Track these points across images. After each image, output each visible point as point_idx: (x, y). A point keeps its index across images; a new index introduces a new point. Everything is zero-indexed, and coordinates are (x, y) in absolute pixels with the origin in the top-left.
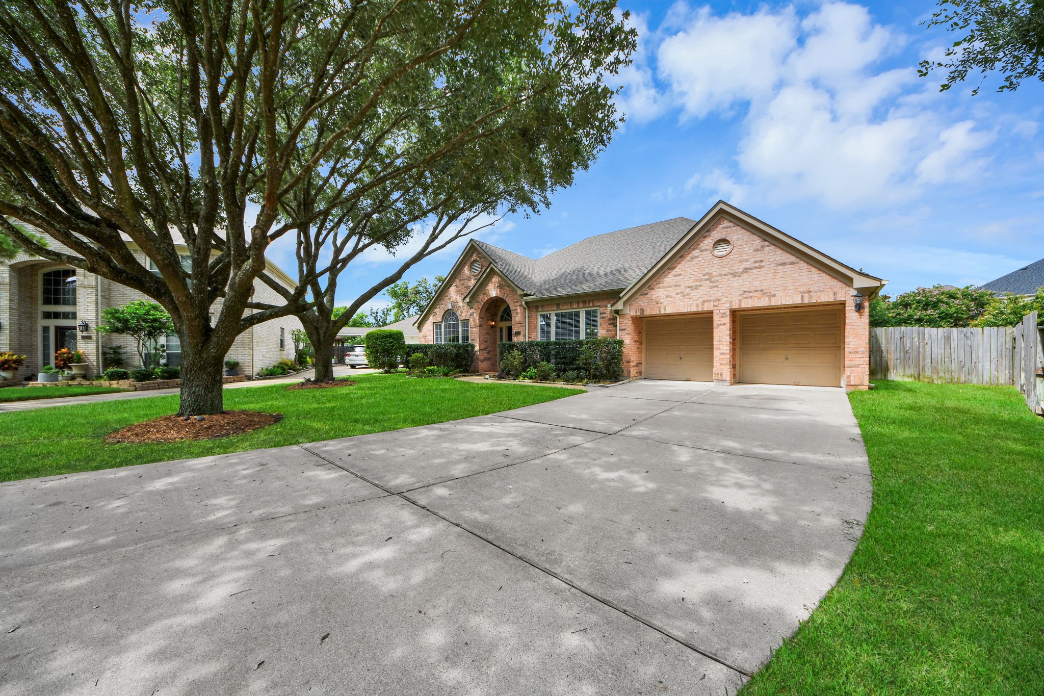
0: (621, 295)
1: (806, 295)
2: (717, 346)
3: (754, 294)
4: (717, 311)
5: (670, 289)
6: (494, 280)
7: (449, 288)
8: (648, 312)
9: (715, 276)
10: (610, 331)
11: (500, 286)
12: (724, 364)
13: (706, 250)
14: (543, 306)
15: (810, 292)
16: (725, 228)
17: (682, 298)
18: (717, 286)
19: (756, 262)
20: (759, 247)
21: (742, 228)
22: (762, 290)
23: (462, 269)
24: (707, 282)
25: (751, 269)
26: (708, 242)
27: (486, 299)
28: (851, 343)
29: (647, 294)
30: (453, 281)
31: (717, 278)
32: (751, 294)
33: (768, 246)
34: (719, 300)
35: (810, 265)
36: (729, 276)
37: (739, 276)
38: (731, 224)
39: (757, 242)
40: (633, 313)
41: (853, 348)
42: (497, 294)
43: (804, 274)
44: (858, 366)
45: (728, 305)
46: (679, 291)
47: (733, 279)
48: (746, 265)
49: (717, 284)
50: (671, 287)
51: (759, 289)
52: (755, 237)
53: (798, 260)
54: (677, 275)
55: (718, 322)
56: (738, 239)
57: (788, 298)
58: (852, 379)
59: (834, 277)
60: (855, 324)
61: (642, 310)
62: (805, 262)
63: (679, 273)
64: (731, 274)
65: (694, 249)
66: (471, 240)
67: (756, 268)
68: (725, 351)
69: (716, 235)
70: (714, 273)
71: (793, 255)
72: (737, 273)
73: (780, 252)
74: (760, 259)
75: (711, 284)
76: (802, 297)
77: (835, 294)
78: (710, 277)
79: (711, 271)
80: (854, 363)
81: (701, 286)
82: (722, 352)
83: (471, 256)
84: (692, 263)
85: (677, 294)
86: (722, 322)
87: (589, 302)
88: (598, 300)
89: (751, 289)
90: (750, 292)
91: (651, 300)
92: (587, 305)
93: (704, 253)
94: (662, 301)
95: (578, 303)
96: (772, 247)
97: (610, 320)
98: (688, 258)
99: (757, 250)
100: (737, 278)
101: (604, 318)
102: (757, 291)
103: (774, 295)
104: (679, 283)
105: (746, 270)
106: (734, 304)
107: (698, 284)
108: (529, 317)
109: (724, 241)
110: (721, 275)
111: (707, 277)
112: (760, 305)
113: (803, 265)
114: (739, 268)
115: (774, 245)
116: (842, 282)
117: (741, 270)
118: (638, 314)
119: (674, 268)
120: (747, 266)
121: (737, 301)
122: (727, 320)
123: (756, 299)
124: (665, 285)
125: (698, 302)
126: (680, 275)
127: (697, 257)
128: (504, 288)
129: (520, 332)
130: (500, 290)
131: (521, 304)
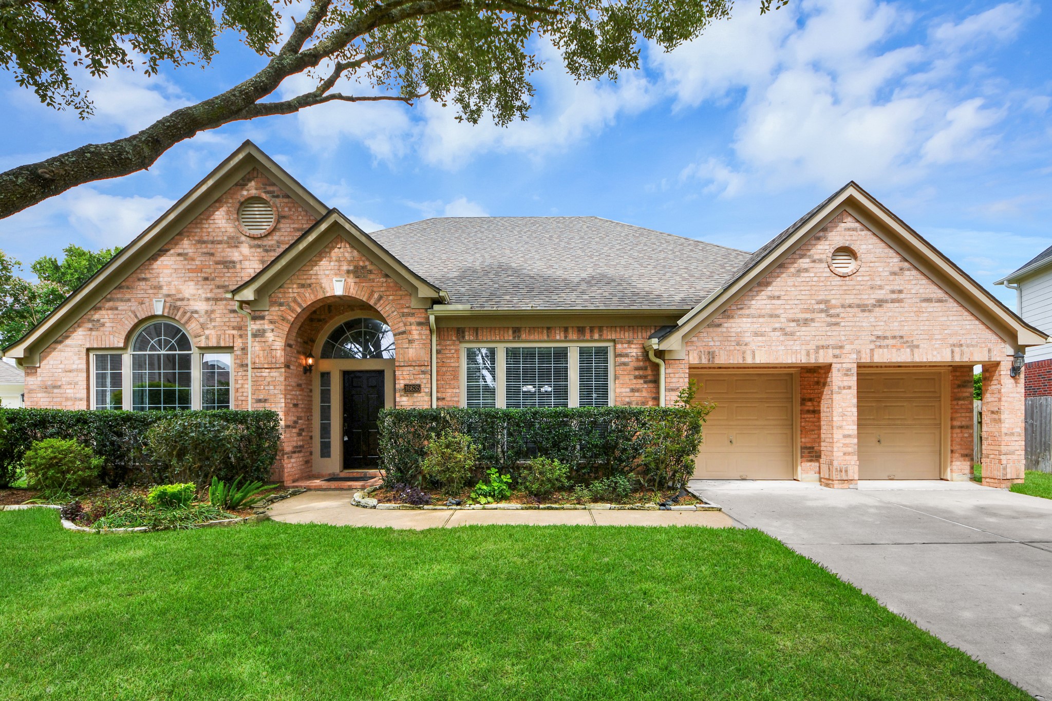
0: (680, 322)
1: (957, 350)
2: (839, 424)
3: (891, 342)
4: (839, 366)
5: (761, 320)
6: (336, 252)
7: (154, 258)
8: (722, 359)
9: (835, 307)
10: (638, 390)
11: (358, 272)
12: (849, 454)
13: (821, 261)
14: (476, 330)
15: (961, 345)
16: (849, 229)
17: (782, 338)
18: (837, 324)
19: (893, 292)
20: (896, 269)
21: (874, 234)
22: (902, 337)
23: (207, 214)
24: (823, 315)
25: (886, 301)
26: (824, 249)
27: (309, 298)
28: (1007, 421)
29: (719, 325)
30: (174, 242)
31: (838, 311)
32: (886, 342)
33: (908, 270)
34: (841, 347)
35: (962, 306)
36: (856, 310)
37: (870, 311)
38: (857, 225)
39: (894, 260)
40: (694, 359)
41: (1008, 429)
42: (346, 288)
43: (955, 318)
44: (1013, 453)
45: (854, 356)
46: (777, 325)
47: (861, 314)
48: (880, 294)
49: (838, 320)
50: (763, 316)
51: (897, 334)
52: (891, 253)
53: (946, 297)
54: (772, 298)
55: (841, 384)
56: (869, 252)
57: (935, 353)
58: (1009, 470)
59: (988, 328)
60: (1011, 395)
61: (711, 355)
62: (956, 301)
63: (777, 294)
64: (858, 306)
65: (802, 256)
66: (247, 143)
67: (893, 301)
68: (850, 432)
69: (839, 236)
70: (833, 302)
71: (940, 288)
72: (867, 305)
73: (924, 281)
74: (898, 288)
75: (829, 319)
76: (953, 352)
77: (989, 351)
78: (826, 308)
79: (828, 298)
80: (1009, 448)
81: (812, 320)
82: (847, 433)
83: (242, 184)
84: (799, 279)
85: (774, 330)
86: (846, 384)
87: (592, 331)
88: (613, 328)
89: (888, 334)
90: (885, 338)
91: (727, 338)
92: (588, 336)
93: (817, 265)
94: (747, 340)
95: (566, 330)
96: (914, 272)
97: (637, 369)
98: (792, 270)
99: (894, 274)
100: (866, 314)
101: (624, 364)
102: (894, 337)
103: (917, 347)
104: (777, 312)
105: (880, 303)
106: (864, 356)
107: (808, 316)
108: (438, 352)
109: (847, 251)
110: (843, 306)
111: (822, 306)
112: (899, 360)
113: (952, 304)
114: (870, 298)
115: (918, 269)
116: (997, 335)
117: (873, 302)
118: (704, 361)
119: (768, 284)
120: (881, 297)
121: (868, 351)
122: (853, 381)
123: (894, 350)
124: (752, 311)
125: (809, 347)
126: (779, 298)
127: (806, 270)
128: (372, 276)
129: (419, 386)
130: (357, 280)
131: (423, 320)
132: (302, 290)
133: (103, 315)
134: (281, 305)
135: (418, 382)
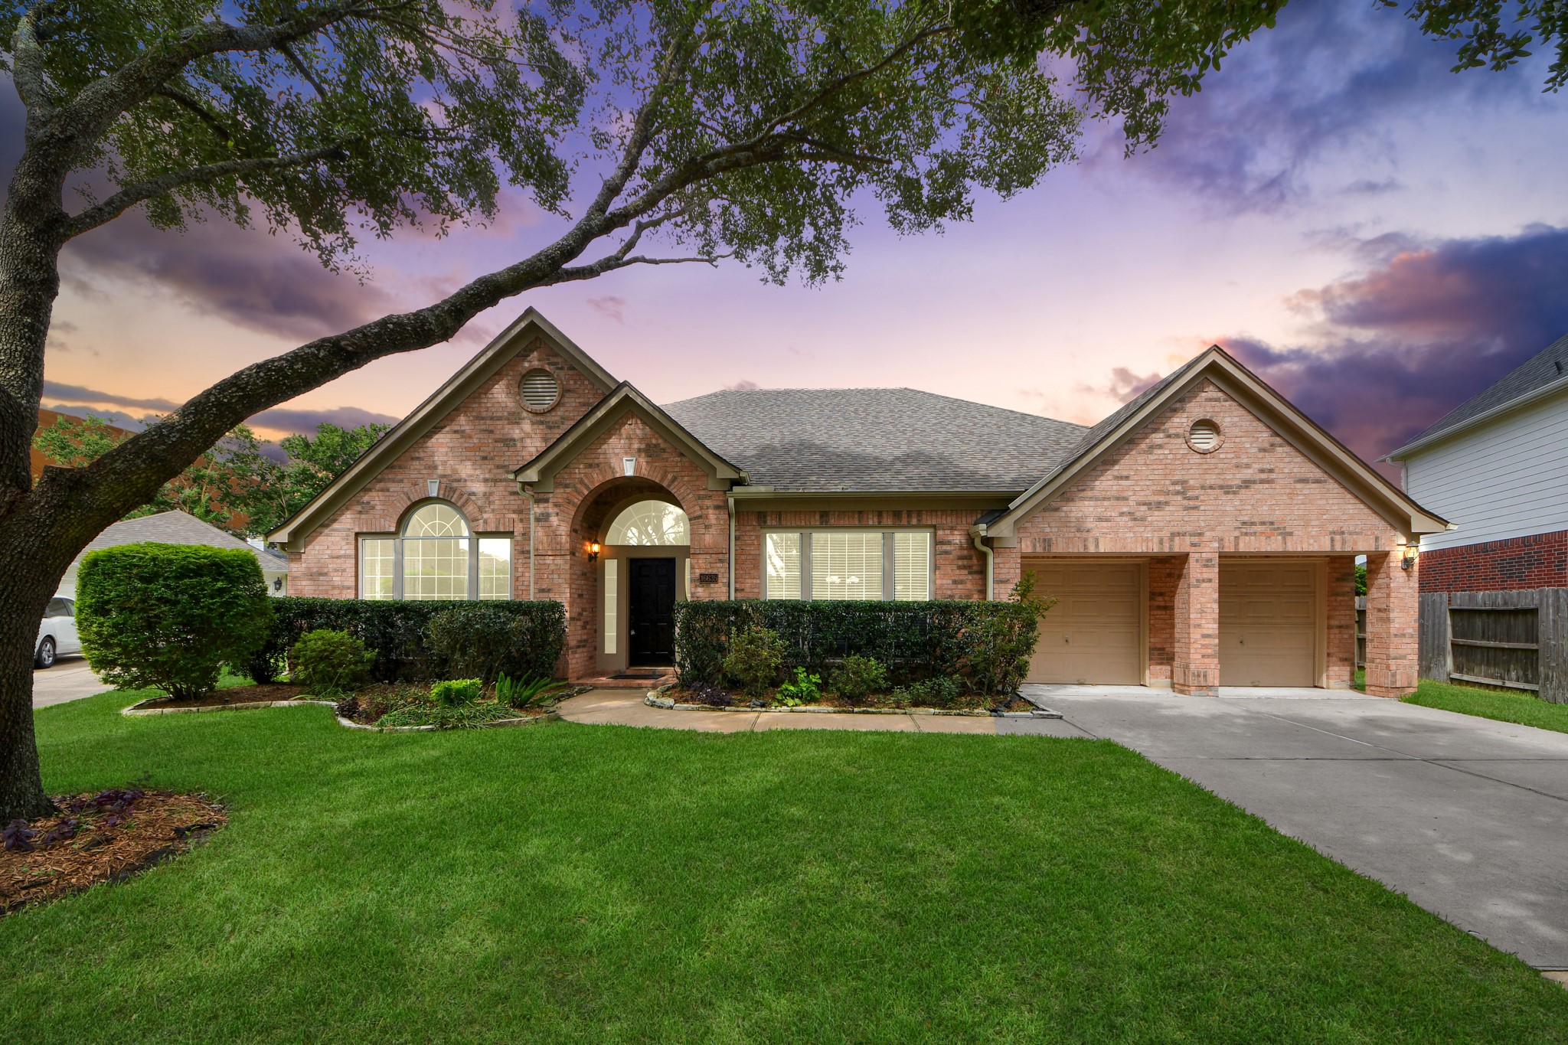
0: (1012, 506)
1: (1338, 537)
2: (1197, 622)
3: (1259, 528)
4: (1197, 556)
5: (1106, 503)
6: (626, 429)
7: (429, 435)
8: (1060, 547)
9: (1193, 488)
10: (961, 582)
11: (650, 451)
12: (1209, 656)
13: (1177, 436)
14: (779, 514)
15: (1343, 533)
16: (1210, 400)
17: (1130, 524)
18: (1196, 508)
19: (1262, 471)
20: (1266, 445)
21: (1240, 405)
22: (1272, 523)
23: (487, 388)
24: (1179, 498)
25: (1254, 482)
26: (1180, 422)
27: (597, 479)
28: (1397, 620)
29: (1057, 509)
30: (451, 418)
31: (1197, 492)
32: (1254, 529)
33: (1281, 446)
34: (1201, 534)
35: (1344, 487)
36: (1217, 492)
37: (1234, 493)
38: (1220, 394)
39: (1265, 436)
40: (1027, 547)
41: (1399, 629)
42: (637, 468)
43: (1335, 501)
44: (1404, 657)
45: (1216, 545)
46: (1125, 509)
47: (1224, 497)
48: (1248, 474)
49: (1197, 503)
50: (1109, 499)
51: (1267, 520)
52: (1260, 426)
53: (1326, 477)
54: (1121, 478)
55: (1199, 576)
56: (1234, 425)
57: (1312, 541)
58: (1398, 677)
59: (1375, 512)
60: (1402, 590)
61: (1047, 542)
62: (1336, 481)
63: (1125, 473)
64: (1221, 487)
65: (1155, 431)
66: (530, 311)
67: (1262, 482)
68: (1210, 632)
69: (1196, 409)
70: (1191, 482)
71: (1318, 467)
72: (1231, 487)
73: (1299, 459)
74: (1268, 467)
75: (1186, 502)
76: (1332, 540)
77: (1377, 539)
78: (1183, 489)
79: (1186, 478)
80: (1400, 651)
81: (1167, 503)
82: (1206, 632)
83: (525, 355)
84: (1151, 457)
85: (1122, 514)
86: (1205, 576)
87: (909, 515)
88: (933, 512)
89: (1255, 520)
90: (1253, 524)
91: (1065, 523)
92: (904, 521)
93: (1173, 441)
94: (1090, 526)
95: (880, 514)
96: (1287, 449)
97: (961, 558)
98: (1143, 446)
99: (1264, 450)
100: (1230, 496)
101: (946, 553)
102: (1263, 523)
103: (1291, 534)
104: (1125, 494)
105: (1247, 484)
106: (1227, 544)
107: (1162, 499)
108: (736, 539)
109: (1208, 425)
110: (1203, 487)
111: (1178, 488)
112: (1269, 549)
113: (1332, 486)
114: (1235, 478)
115: (1291, 445)
116: (1386, 521)
117: (1238, 482)
118: (1039, 549)
119: (1115, 462)
120: (1248, 477)
121: (1232, 539)
122: (1214, 573)
123: (1263, 538)
124: (1096, 493)
125: (1162, 534)
126: (1127, 478)
127: (1160, 447)
128: (665, 455)
129: (716, 575)
130: (650, 459)
131: (721, 504)
132: (589, 471)
133: (374, 498)
134: (567, 486)
135: (715, 572)
